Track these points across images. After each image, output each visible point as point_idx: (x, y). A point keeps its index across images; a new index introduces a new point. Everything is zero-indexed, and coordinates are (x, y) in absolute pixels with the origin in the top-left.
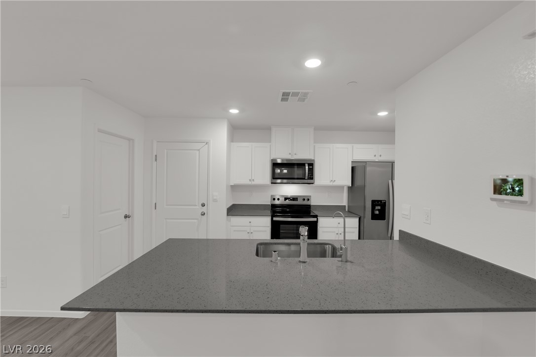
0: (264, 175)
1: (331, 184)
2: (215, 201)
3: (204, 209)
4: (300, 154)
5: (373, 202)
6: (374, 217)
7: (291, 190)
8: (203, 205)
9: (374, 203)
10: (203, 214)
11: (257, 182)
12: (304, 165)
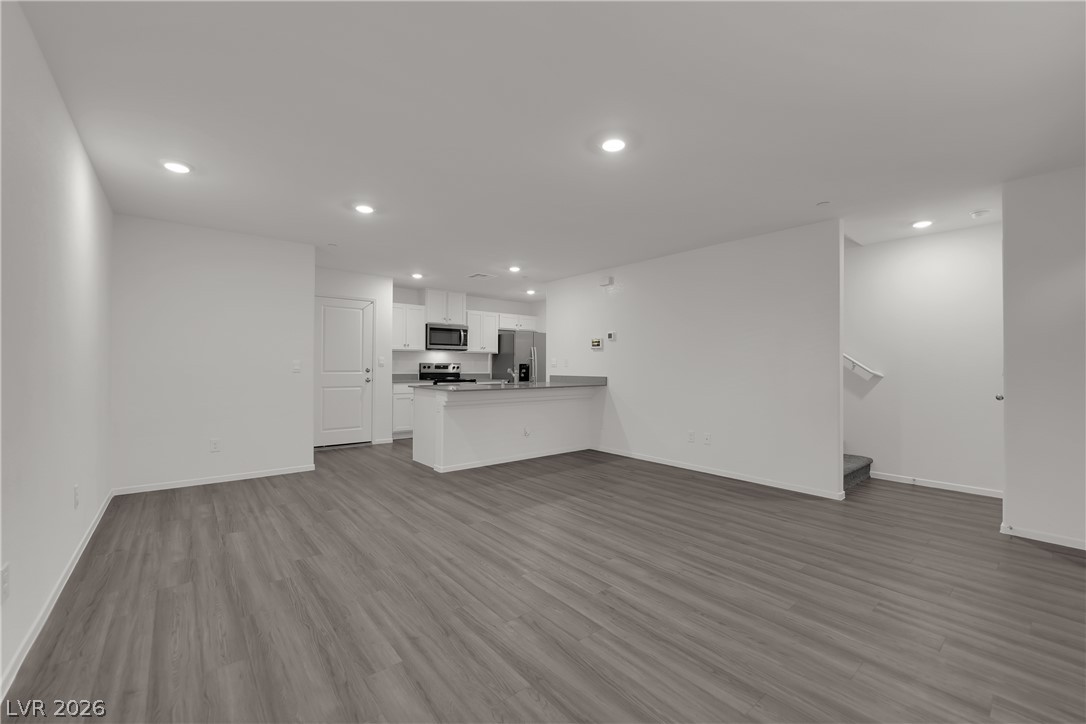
0: (418, 341)
1: (482, 351)
2: (381, 366)
3: (369, 375)
4: (455, 320)
5: (521, 365)
6: (521, 379)
7: (438, 357)
8: (368, 371)
9: (522, 367)
10: (368, 381)
11: (412, 347)
12: (459, 331)
